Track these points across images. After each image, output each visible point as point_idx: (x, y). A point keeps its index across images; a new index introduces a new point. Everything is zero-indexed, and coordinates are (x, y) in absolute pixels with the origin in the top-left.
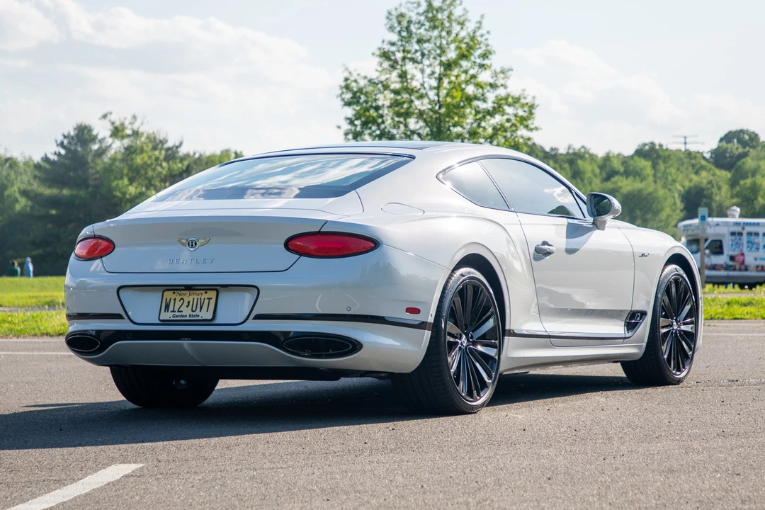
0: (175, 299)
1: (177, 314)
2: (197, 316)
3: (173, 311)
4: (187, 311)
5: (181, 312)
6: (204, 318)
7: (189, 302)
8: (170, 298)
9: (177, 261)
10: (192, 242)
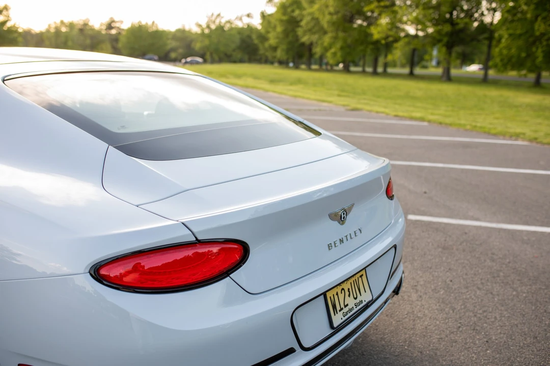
0: (337, 294)
1: (345, 310)
2: (361, 302)
3: (341, 309)
4: (351, 302)
5: (347, 305)
6: (367, 301)
7: (349, 289)
8: (333, 295)
9: (335, 244)
10: (344, 213)
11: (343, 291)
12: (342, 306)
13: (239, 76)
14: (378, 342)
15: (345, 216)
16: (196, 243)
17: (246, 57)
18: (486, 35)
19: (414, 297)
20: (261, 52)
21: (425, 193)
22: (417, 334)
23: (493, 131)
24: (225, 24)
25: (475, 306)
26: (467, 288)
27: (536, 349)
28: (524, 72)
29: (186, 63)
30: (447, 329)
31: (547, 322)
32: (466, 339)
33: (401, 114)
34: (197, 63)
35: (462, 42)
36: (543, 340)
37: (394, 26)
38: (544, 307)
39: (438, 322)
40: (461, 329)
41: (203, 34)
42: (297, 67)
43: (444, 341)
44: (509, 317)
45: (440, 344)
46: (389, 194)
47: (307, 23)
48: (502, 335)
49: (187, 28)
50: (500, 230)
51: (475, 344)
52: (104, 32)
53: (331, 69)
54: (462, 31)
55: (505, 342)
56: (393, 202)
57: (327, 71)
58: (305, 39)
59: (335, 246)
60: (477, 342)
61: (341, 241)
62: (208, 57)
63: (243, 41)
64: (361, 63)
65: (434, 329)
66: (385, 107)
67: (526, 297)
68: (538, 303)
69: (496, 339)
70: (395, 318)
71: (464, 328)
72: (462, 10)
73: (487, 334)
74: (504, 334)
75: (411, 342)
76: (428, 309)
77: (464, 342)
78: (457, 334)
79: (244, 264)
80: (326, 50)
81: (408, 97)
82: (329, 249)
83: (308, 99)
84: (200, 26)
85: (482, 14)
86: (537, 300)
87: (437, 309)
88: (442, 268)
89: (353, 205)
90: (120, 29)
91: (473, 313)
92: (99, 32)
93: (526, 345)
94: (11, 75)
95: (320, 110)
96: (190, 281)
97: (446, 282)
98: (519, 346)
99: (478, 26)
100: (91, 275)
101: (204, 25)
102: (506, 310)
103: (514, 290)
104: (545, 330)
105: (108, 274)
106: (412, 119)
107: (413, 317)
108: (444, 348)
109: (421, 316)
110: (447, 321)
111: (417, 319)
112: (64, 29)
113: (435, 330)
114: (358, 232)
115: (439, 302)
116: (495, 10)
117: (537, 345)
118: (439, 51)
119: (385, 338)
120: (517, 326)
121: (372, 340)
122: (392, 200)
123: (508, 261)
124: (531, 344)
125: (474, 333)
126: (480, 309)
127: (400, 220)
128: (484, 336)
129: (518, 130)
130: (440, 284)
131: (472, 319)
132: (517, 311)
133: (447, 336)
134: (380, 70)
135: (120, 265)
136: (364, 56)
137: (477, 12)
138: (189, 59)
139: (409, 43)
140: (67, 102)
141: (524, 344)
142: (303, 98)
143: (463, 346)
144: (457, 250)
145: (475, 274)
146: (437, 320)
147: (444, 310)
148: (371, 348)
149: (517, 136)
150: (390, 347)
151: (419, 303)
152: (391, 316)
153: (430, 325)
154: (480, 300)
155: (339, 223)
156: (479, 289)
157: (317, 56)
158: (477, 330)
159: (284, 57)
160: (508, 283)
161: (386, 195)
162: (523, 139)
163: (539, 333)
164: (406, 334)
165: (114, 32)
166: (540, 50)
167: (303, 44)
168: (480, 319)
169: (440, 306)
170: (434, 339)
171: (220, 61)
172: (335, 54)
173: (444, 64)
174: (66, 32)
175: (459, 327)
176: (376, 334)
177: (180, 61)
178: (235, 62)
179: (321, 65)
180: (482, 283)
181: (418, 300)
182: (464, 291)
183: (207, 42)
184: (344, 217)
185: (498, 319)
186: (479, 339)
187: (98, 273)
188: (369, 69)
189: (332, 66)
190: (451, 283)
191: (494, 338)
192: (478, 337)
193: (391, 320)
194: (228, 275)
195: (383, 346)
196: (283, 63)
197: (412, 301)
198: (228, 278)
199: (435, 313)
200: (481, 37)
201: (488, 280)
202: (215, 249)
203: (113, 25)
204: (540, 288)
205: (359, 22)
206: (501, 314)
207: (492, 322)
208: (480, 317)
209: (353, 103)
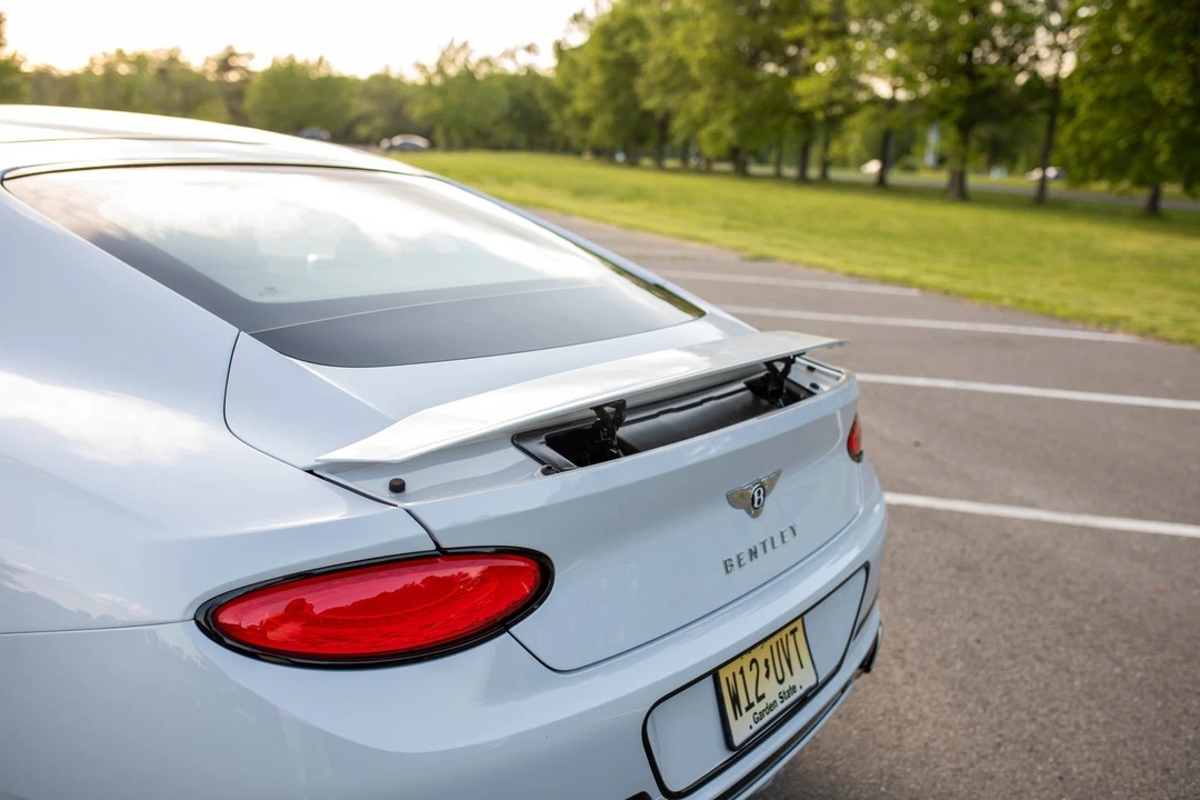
0: (742, 672)
1: (759, 707)
2: (793, 689)
3: (751, 706)
4: (771, 689)
5: (763, 696)
6: (805, 687)
7: (766, 661)
8: (734, 674)
9: (739, 560)
10: (759, 492)
11: (754, 665)
12: (753, 699)
13: (506, 180)
14: (820, 777)
15: (762, 497)
16: (437, 556)
17: (522, 139)
18: (1045, 103)
19: (899, 675)
20: (556, 125)
21: (917, 444)
22: (906, 760)
23: (1061, 312)
24: (477, 65)
25: (1032, 699)
26: (1013, 657)
27: (1169, 795)
28: (1125, 185)
29: (391, 148)
30: (971, 748)
31: (1190, 737)
32: (1014, 772)
33: (860, 270)
34: (416, 149)
35: (992, 115)
36: (1183, 777)
37: (845, 78)
38: (1184, 701)
39: (951, 734)
40: (1002, 749)
41: (429, 87)
42: (632, 162)
43: (967, 776)
44: (1106, 723)
45: (958, 782)
46: (853, 449)
47: (657, 69)
48: (1092, 765)
49: (394, 73)
50: (1083, 529)
51: (1034, 783)
52: (211, 78)
53: (706, 170)
54: (992, 92)
55: (1100, 780)
56: (860, 465)
57: (698, 171)
58: (651, 103)
59: (740, 565)
60: (1039, 779)
61: (753, 553)
62: (439, 136)
63: (516, 104)
64: (773, 157)
65: (943, 748)
66: (826, 254)
67: (1142, 679)
68: (1170, 695)
69: (1081, 774)
70: (859, 722)
71: (1010, 748)
72: (994, 47)
73: (1061, 760)
74: (1098, 761)
75: (893, 776)
76: (930, 704)
77: (1011, 778)
78: (994, 760)
79: (540, 604)
80: (697, 125)
81: (875, 232)
82: (727, 572)
83: (658, 232)
84: (422, 68)
85: (1036, 58)
86: (1167, 687)
87: (949, 704)
88: (959, 613)
89: (778, 474)
90: (249, 72)
91: (1029, 713)
92: (201, 77)
93: (1145, 788)
94: (18, 168)
95: (685, 259)
96: (422, 641)
97: (966, 642)
98: (1132, 789)
99: (1028, 83)
100: (198, 624)
101: (432, 68)
102: (1100, 708)
103: (1118, 662)
104: (1188, 754)
105: (237, 623)
106: (884, 280)
107: (897, 720)
108: (966, 791)
109: (915, 718)
110: (971, 730)
111: (905, 725)
112: (123, 69)
113: (947, 750)
114: (788, 534)
115: (952, 688)
116: (1063, 49)
117: (1171, 787)
118: (943, 136)
119: (837, 768)
120: (1125, 745)
121: (807, 771)
122: (859, 461)
123: (1100, 597)
124: (1156, 784)
125: (1032, 760)
126: (1043, 706)
127: (877, 507)
128: (1055, 765)
129: (1116, 311)
130: (954, 646)
131: (1027, 726)
132: (1125, 710)
133: (972, 765)
134: (814, 172)
135: (262, 604)
136: (779, 143)
137: (1024, 52)
138: (398, 140)
139: (876, 118)
140: (139, 230)
141: (1141, 784)
142: (647, 230)
143: (1008, 787)
144: (990, 571)
145: (1030, 627)
146: (950, 728)
147: (965, 706)
148: (806, 790)
149: (1113, 323)
150: (847, 787)
151: (910, 690)
152: (848, 719)
153: (935, 740)
154: (1042, 685)
155: (749, 513)
156: (1039, 659)
157: (678, 140)
158: (1038, 751)
159: (607, 142)
160: (1102, 647)
161: (846, 454)
162: (1127, 331)
163: (1174, 761)
164: (881, 759)
165: (233, 77)
166: (1162, 139)
167: (648, 115)
168: (1043, 727)
169: (954, 696)
170: (944, 771)
171: (467, 145)
172: (716, 136)
173: (954, 163)
174: (129, 76)
175: (999, 745)
176: (817, 758)
177: (378, 144)
178: (497, 148)
179: (685, 159)
180: (1046, 648)
181: (906, 683)
182: (1008, 663)
183: (437, 104)
184: (759, 500)
185: (1084, 726)
186: (1043, 773)
187: (214, 620)
188: (790, 171)
189: (709, 162)
190: (978, 647)
191: (1075, 770)
192: (1040, 768)
193: (851, 728)
194: (506, 629)
195: (833, 785)
196: (602, 153)
197: (895, 686)
198: (507, 634)
199: (944, 711)
200: (1034, 107)
201: (1058, 641)
202: (474, 571)
203: (234, 62)
204: (1173, 661)
205: (771, 68)
206: (1089, 716)
207: (1072, 734)
208: (1042, 724)
209: (755, 243)
